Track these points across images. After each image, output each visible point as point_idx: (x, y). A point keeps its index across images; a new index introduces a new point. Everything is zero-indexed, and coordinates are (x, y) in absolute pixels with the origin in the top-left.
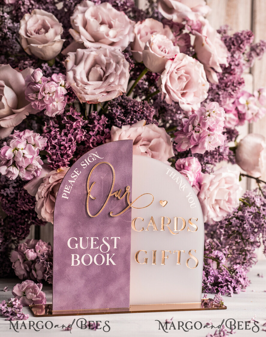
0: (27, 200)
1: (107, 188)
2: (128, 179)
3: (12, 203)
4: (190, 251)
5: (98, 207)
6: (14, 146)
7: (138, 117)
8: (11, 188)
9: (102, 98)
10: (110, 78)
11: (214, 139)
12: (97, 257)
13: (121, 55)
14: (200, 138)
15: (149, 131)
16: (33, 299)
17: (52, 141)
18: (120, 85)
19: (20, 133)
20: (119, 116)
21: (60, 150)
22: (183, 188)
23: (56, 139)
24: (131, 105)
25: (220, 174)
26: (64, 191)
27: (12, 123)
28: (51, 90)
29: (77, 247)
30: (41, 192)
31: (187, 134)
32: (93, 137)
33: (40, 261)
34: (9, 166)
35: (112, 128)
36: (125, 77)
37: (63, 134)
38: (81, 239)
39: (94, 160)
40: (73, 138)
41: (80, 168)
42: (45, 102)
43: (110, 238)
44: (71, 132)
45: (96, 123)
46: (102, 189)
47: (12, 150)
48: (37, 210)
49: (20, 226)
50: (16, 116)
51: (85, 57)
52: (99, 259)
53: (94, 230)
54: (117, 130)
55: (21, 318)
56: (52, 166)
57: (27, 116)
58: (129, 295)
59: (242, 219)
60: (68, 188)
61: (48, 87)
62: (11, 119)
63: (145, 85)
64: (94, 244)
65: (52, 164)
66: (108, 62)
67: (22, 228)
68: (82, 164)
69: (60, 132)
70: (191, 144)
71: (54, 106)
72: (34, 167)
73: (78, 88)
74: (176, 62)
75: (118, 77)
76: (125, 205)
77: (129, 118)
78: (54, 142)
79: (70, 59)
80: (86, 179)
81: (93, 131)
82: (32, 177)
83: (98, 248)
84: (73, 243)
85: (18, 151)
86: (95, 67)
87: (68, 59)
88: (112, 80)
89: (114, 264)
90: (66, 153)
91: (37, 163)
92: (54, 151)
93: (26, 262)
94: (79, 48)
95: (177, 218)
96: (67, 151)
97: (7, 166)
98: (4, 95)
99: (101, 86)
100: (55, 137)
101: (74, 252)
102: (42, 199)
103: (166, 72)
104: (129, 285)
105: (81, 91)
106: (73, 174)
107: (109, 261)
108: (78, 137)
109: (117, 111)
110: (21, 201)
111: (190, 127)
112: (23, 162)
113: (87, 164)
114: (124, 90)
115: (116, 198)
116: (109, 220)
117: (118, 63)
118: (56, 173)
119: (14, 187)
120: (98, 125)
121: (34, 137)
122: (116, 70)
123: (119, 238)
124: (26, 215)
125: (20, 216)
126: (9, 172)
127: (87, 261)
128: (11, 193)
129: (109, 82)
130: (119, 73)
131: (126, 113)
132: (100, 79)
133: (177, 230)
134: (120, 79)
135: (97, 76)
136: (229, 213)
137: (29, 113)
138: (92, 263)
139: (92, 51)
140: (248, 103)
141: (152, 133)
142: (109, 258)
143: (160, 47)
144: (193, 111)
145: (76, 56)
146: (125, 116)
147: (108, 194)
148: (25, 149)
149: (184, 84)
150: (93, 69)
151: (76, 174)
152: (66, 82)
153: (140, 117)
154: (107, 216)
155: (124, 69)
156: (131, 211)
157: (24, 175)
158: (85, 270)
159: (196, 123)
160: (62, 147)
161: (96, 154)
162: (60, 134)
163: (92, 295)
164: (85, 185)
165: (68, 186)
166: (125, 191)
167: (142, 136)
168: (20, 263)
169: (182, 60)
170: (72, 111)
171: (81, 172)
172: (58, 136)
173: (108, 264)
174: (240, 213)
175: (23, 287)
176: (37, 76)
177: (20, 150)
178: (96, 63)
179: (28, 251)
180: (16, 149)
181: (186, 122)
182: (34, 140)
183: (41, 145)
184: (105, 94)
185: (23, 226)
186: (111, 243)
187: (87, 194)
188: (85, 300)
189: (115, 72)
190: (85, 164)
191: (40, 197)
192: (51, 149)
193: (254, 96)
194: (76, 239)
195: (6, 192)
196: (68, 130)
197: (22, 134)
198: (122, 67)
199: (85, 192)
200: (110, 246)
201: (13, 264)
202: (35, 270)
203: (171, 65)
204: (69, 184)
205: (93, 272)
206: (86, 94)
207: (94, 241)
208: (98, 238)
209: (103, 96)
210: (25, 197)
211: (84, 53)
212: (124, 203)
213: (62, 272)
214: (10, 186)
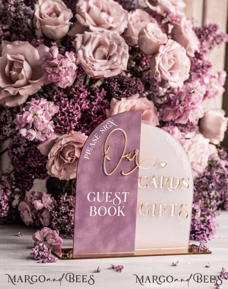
0: (37, 158)
1: (120, 151)
2: (137, 144)
3: (22, 160)
4: (182, 205)
5: (113, 167)
6: (33, 112)
7: (133, 91)
8: (22, 148)
9: (107, 74)
10: (114, 57)
11: (197, 112)
12: (110, 209)
13: (121, 39)
14: (185, 111)
15: (141, 104)
16: (53, 244)
17: (62, 109)
18: (122, 64)
19: (37, 101)
20: (116, 90)
21: (69, 117)
22: (179, 152)
23: (65, 107)
24: (126, 81)
25: (197, 141)
26: (86, 152)
27: (29, 92)
28: (67, 65)
29: (94, 200)
30: (53, 152)
31: (174, 107)
32: (95, 106)
33: (48, 210)
34: (28, 129)
35: (112, 100)
36: (126, 57)
37: (71, 103)
38: (98, 193)
39: (110, 126)
40: (79, 107)
41: (100, 133)
42: (61, 75)
43: (121, 193)
44: (77, 101)
45: (97, 94)
46: (116, 152)
47: (32, 115)
48: (48, 167)
49: (26, 180)
50: (33, 86)
51: (92, 39)
52: (112, 211)
53: (108, 187)
54: (117, 102)
55: (52, 261)
56: (60, 130)
57: (42, 86)
58: (134, 241)
59: (210, 178)
60: (89, 150)
61: (65, 62)
62: (28, 88)
63: (133, 64)
64: (108, 198)
65: (61, 128)
66: (111, 44)
67: (27, 182)
68: (101, 130)
69: (69, 101)
70: (176, 116)
71: (67, 79)
72: (48, 130)
73: (88, 65)
74: (167, 47)
75: (120, 57)
76: (134, 165)
77: (124, 92)
78: (63, 110)
79: (78, 39)
80: (104, 142)
81: (95, 102)
82: (45, 139)
83: (111, 201)
84: (92, 196)
85: (37, 116)
86: (101, 48)
87: (76, 40)
88: (115, 59)
89: (123, 215)
90: (73, 120)
91: (51, 128)
92: (63, 117)
93: (33, 211)
94: (86, 31)
95: (173, 178)
96: (74, 118)
97: (27, 129)
98: (23, 68)
99: (106, 64)
100: (65, 106)
101: (92, 204)
102: (53, 158)
103: (159, 54)
104: (135, 233)
105: (90, 67)
106: (94, 138)
107: (120, 212)
108: (83, 106)
109: (114, 86)
110: (32, 159)
111: (178, 102)
112: (41, 126)
113: (105, 130)
114: (124, 68)
115: (127, 159)
116: (121, 177)
117: (119, 45)
118: (69, 136)
119: (24, 147)
120: (99, 97)
121: (49, 105)
122: (118, 50)
123: (128, 193)
124: (32, 170)
125: (26, 172)
126: (28, 134)
127: (102, 212)
128: (22, 152)
129: (113, 61)
130: (121, 54)
131: (122, 87)
132: (104, 58)
133: (173, 187)
134: (122, 58)
135: (102, 55)
136: (200, 173)
137: (43, 84)
138: (106, 214)
139: (96, 34)
140: (210, 83)
141: (144, 106)
142: (120, 210)
143: (153, 33)
144: (178, 88)
145: (83, 38)
146: (122, 90)
147: (121, 156)
148: (42, 115)
149: (172, 65)
150: (98, 49)
151: (96, 138)
152: (77, 59)
153: (134, 91)
154: (120, 174)
155: (125, 51)
156: (138, 171)
157: (39, 136)
158: (101, 219)
159: (183, 99)
160: (71, 114)
161: (112, 122)
162: (69, 103)
163: (105, 241)
164: (103, 148)
165: (89, 148)
166: (135, 154)
167: (136, 107)
168: (28, 212)
169: (171, 45)
170: (79, 84)
171: (100, 137)
172: (68, 105)
173: (119, 215)
174: (209, 174)
175: (44, 234)
176: (54, 53)
177: (39, 116)
178: (100, 44)
179: (36, 201)
180: (35, 115)
181: (173, 97)
182: (49, 107)
183: (55, 111)
184: (109, 71)
185: (28, 180)
186: (122, 197)
187: (104, 155)
188: (100, 245)
189: (117, 53)
190: (104, 130)
191: (52, 156)
192: (61, 115)
193: (215, 77)
194: (94, 193)
195: (17, 150)
196: (75, 100)
197: (38, 102)
198: (123, 48)
199: (103, 154)
200: (121, 199)
201: (22, 213)
202: (42, 218)
203: (163, 49)
204: (90, 146)
205: (107, 221)
206: (94, 70)
207: (108, 196)
208: (111, 193)
209: (108, 73)
210: (35, 155)
211: (91, 36)
212: (133, 163)
213: (82, 221)
214: (22, 145)
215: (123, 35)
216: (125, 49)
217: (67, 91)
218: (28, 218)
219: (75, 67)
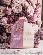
3: (1, 29)
5: (18, 30)
8: (1, 27)
10: (19, 9)
11: (35, 20)
14: (33, 20)
16: (6, 46)
18: (21, 10)
23: (9, 19)
31: (31, 19)
32: (15, 19)
33: (6, 39)
37: (11, 18)
38: (15, 36)
41: (16, 24)
42: (8, 12)
48: (6, 31)
50: (3, 15)
53: (17, 34)
54: (20, 18)
63: (23, 11)
64: (17, 37)
65: (8, 23)
70: (31, 21)
71: (10, 13)
74: (29, 7)
76: (22, 30)
82: (5, 25)
85: (4, 20)
87: (12, 5)
90: (11, 21)
92: (9, 21)
98: (1, 11)
99: (17, 10)
101: (14, 38)
104: (23, 44)
108: (13, 18)
109: (19, 15)
110: (3, 29)
120: (16, 17)
124: (3, 31)
126: (2, 24)
127: (16, 39)
136: (36, 32)
139: (16, 4)
141: (25, 19)
143: (27, 4)
144: (32, 15)
146: (21, 15)
147: (20, 28)
149: (30, 11)
150: (16, 7)
152: (12, 9)
153: (23, 16)
154: (20, 32)
158: (16, 41)
159: (33, 17)
161: (18, 21)
170: (12, 14)
173: (19, 40)
174: (38, 32)
175: (4, 44)
176: (7, 8)
179: (4, 38)
181: (31, 17)
182: (6, 19)
187: (17, 28)
191: (7, 28)
193: (39, 13)
197: (4, 18)
200: (20, 37)
202: (5, 41)
206: (15, 11)
211: (14, 5)
213: (12, 41)
215: (21, 5)
216: (21, 7)
217: (10, 15)
218: (2, 41)
219: (11, 11)
